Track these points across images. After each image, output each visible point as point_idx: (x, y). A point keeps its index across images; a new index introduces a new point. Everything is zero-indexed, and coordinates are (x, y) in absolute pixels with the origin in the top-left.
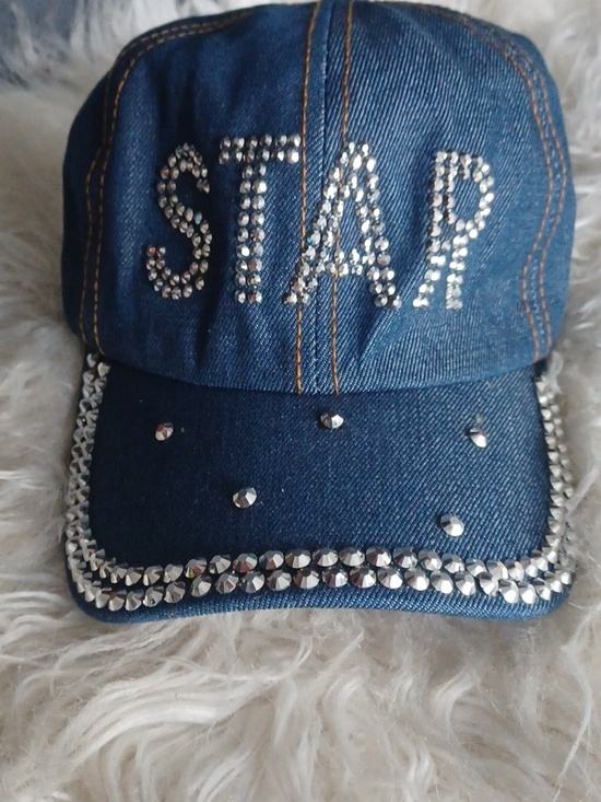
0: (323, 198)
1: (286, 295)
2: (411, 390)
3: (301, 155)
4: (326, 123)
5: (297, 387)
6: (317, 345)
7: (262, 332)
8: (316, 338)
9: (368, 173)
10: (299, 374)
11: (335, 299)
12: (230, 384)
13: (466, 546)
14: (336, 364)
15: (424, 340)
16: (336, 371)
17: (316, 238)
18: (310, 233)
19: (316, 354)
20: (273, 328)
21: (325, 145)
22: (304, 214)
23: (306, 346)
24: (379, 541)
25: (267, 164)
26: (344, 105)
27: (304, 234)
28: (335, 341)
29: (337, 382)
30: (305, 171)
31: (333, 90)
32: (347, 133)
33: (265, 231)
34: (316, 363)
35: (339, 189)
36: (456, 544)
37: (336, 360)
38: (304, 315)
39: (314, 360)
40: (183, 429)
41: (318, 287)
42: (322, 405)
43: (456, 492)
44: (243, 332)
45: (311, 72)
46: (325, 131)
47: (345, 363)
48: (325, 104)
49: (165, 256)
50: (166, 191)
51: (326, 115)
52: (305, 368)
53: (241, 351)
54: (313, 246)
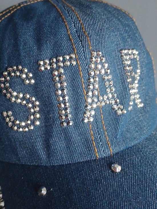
1: (83, 120)
4: (83, 47)
5: (96, 156)
6: (100, 137)
7: (76, 137)
8: (99, 134)
10: (96, 151)
11: (102, 116)
12: (65, 162)
14: (109, 143)
15: (135, 122)
16: (110, 146)
17: (90, 94)
18: (87, 92)
19: (101, 141)
20: (80, 134)
21: (85, 56)
22: (83, 85)
23: (96, 139)
25: (63, 68)
27: (85, 93)
28: (106, 133)
29: (111, 150)
30: (80, 68)
31: (81, 35)
33: (69, 96)
35: (94, 72)
37: (109, 141)
38: (92, 126)
39: (101, 143)
40: (51, 189)
41: (95, 113)
42: (109, 162)
44: (68, 139)
45: (69, 28)
46: (83, 50)
47: (112, 141)
48: (80, 40)
49: (12, 115)
50: (4, 87)
51: (82, 44)
52: (98, 147)
53: (68, 147)
54: (90, 97)
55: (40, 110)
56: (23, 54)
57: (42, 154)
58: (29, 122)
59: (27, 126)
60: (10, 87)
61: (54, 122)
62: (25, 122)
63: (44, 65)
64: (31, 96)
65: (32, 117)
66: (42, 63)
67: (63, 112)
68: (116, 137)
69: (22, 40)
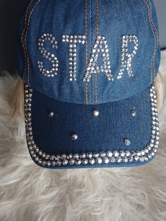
0: (92, 52)
1: (82, 79)
2: (116, 102)
3: (85, 41)
4: (92, 32)
5: (86, 103)
6: (92, 92)
7: (76, 89)
8: (91, 90)
9: (104, 44)
10: (87, 100)
11: (96, 79)
12: (68, 102)
13: (131, 147)
14: (96, 97)
16: (96, 99)
18: (89, 63)
19: (91, 95)
20: (79, 88)
21: (92, 38)
22: (87, 57)
23: (88, 93)
24: (109, 149)
25: (76, 44)
26: (97, 25)
27: (87, 63)
28: (96, 91)
29: (97, 102)
30: (87, 46)
31: (93, 22)
32: (98, 34)
33: (76, 62)
34: (91, 97)
35: (96, 50)
36: (129, 147)
37: (97, 96)
38: (88, 84)
40: (56, 115)
41: (91, 77)
42: (93, 108)
43: (128, 132)
44: (72, 88)
45: (87, 15)
46: (92, 34)
47: (99, 96)
48: (92, 26)
49: (43, 65)
50: (40, 45)
51: (92, 29)
52: (88, 98)
53: (71, 93)
54: (90, 66)
55: (58, 66)
56: (54, 27)
57: (56, 93)
58: (51, 72)
59: (50, 74)
60: (44, 47)
61: (65, 76)
62: (49, 71)
63: (65, 39)
64: (55, 56)
65: (53, 69)
66: (64, 37)
67: (71, 72)
68: (102, 95)
69: (56, 16)
